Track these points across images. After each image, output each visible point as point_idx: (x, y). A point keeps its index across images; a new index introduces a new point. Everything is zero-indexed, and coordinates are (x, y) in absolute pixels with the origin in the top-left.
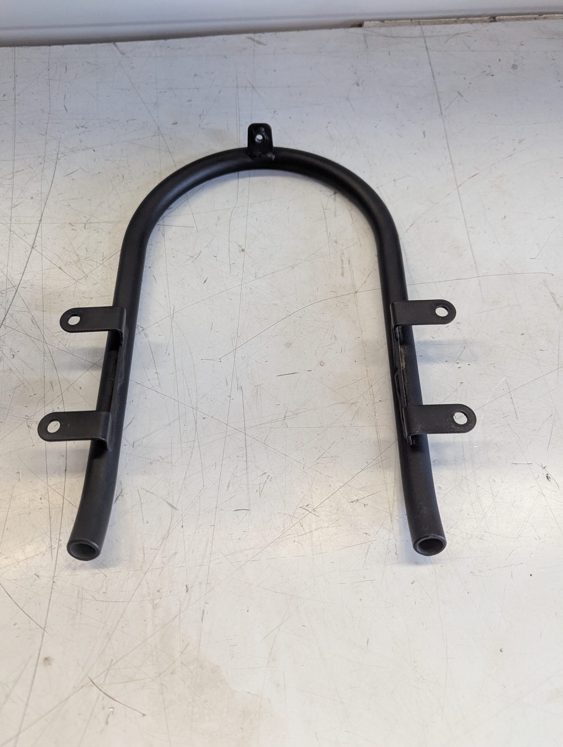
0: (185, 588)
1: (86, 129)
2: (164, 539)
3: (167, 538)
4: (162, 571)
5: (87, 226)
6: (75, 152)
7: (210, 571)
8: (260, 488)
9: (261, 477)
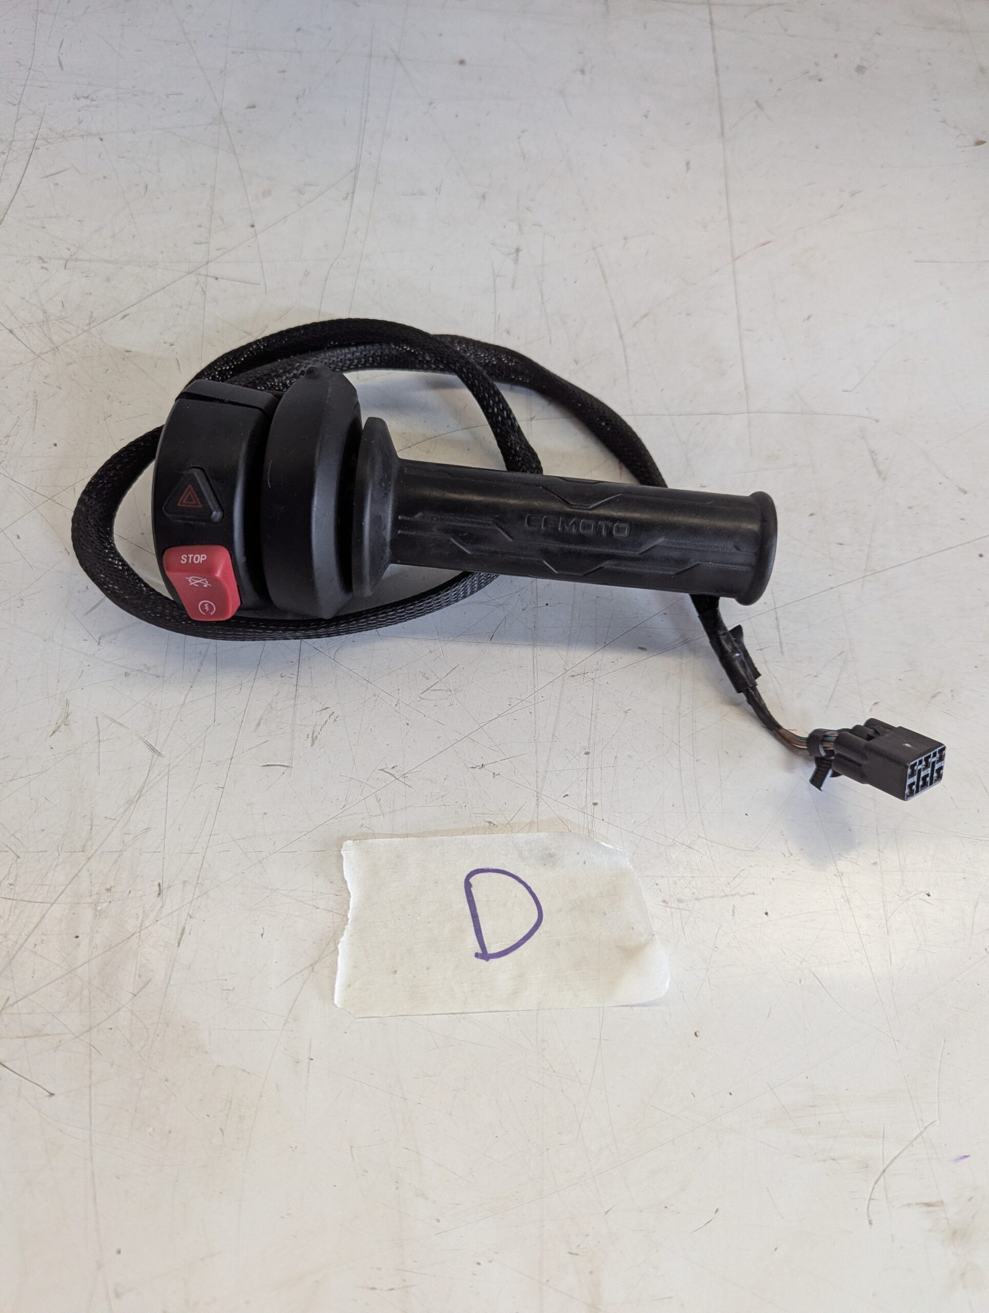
0: (157, 888)
1: (93, 103)
2: (130, 802)
3: (137, 801)
4: (119, 856)
5: (69, 264)
6: (67, 138)
7: (204, 863)
8: (313, 732)
9: (319, 713)
